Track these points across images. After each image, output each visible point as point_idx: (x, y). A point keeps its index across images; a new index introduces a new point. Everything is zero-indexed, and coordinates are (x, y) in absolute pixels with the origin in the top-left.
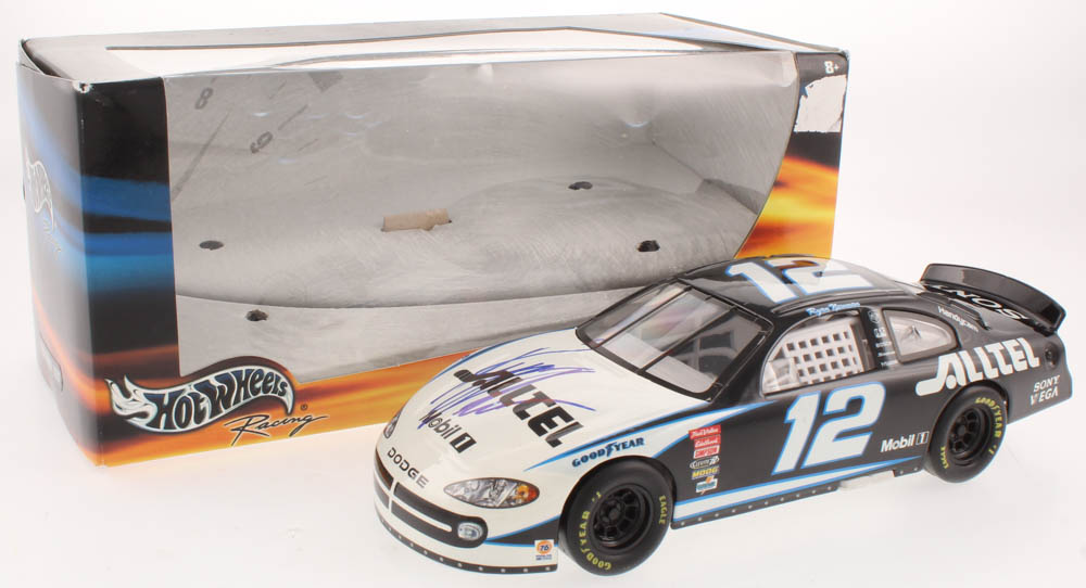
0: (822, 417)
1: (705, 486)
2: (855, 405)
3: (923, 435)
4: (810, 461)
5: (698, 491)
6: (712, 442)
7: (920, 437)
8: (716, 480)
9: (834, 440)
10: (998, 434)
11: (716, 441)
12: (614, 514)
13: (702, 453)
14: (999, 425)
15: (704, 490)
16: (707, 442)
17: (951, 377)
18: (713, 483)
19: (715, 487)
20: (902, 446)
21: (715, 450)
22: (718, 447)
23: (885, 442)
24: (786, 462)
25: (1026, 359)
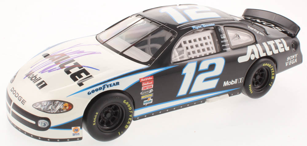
0: (198, 72)
1: (147, 102)
2: (212, 67)
3: (241, 79)
4: (193, 91)
5: (144, 104)
6: (150, 83)
7: (240, 80)
8: (152, 99)
9: (203, 82)
10: (273, 78)
11: (151, 83)
12: (109, 115)
13: (145, 88)
14: (273, 74)
15: (147, 104)
16: (148, 83)
17: (253, 55)
18: (151, 101)
19: (151, 102)
20: (232, 84)
21: (151, 86)
22: (153, 85)
23: (225, 82)
24: (183, 91)
25: (284, 47)
